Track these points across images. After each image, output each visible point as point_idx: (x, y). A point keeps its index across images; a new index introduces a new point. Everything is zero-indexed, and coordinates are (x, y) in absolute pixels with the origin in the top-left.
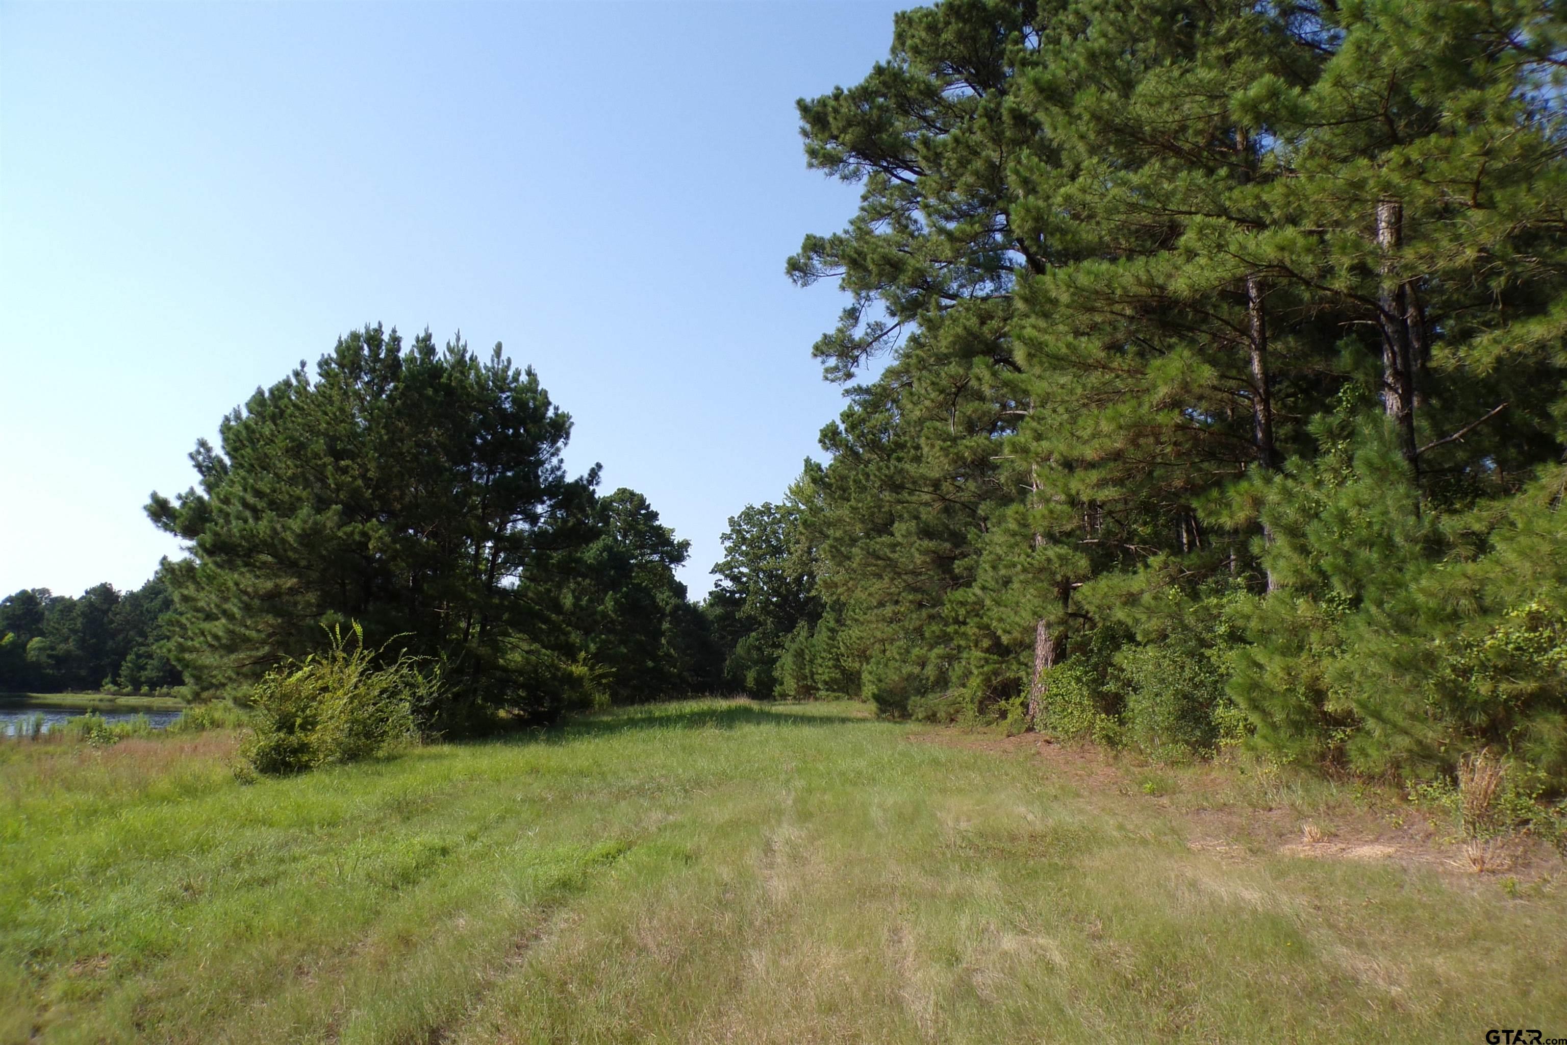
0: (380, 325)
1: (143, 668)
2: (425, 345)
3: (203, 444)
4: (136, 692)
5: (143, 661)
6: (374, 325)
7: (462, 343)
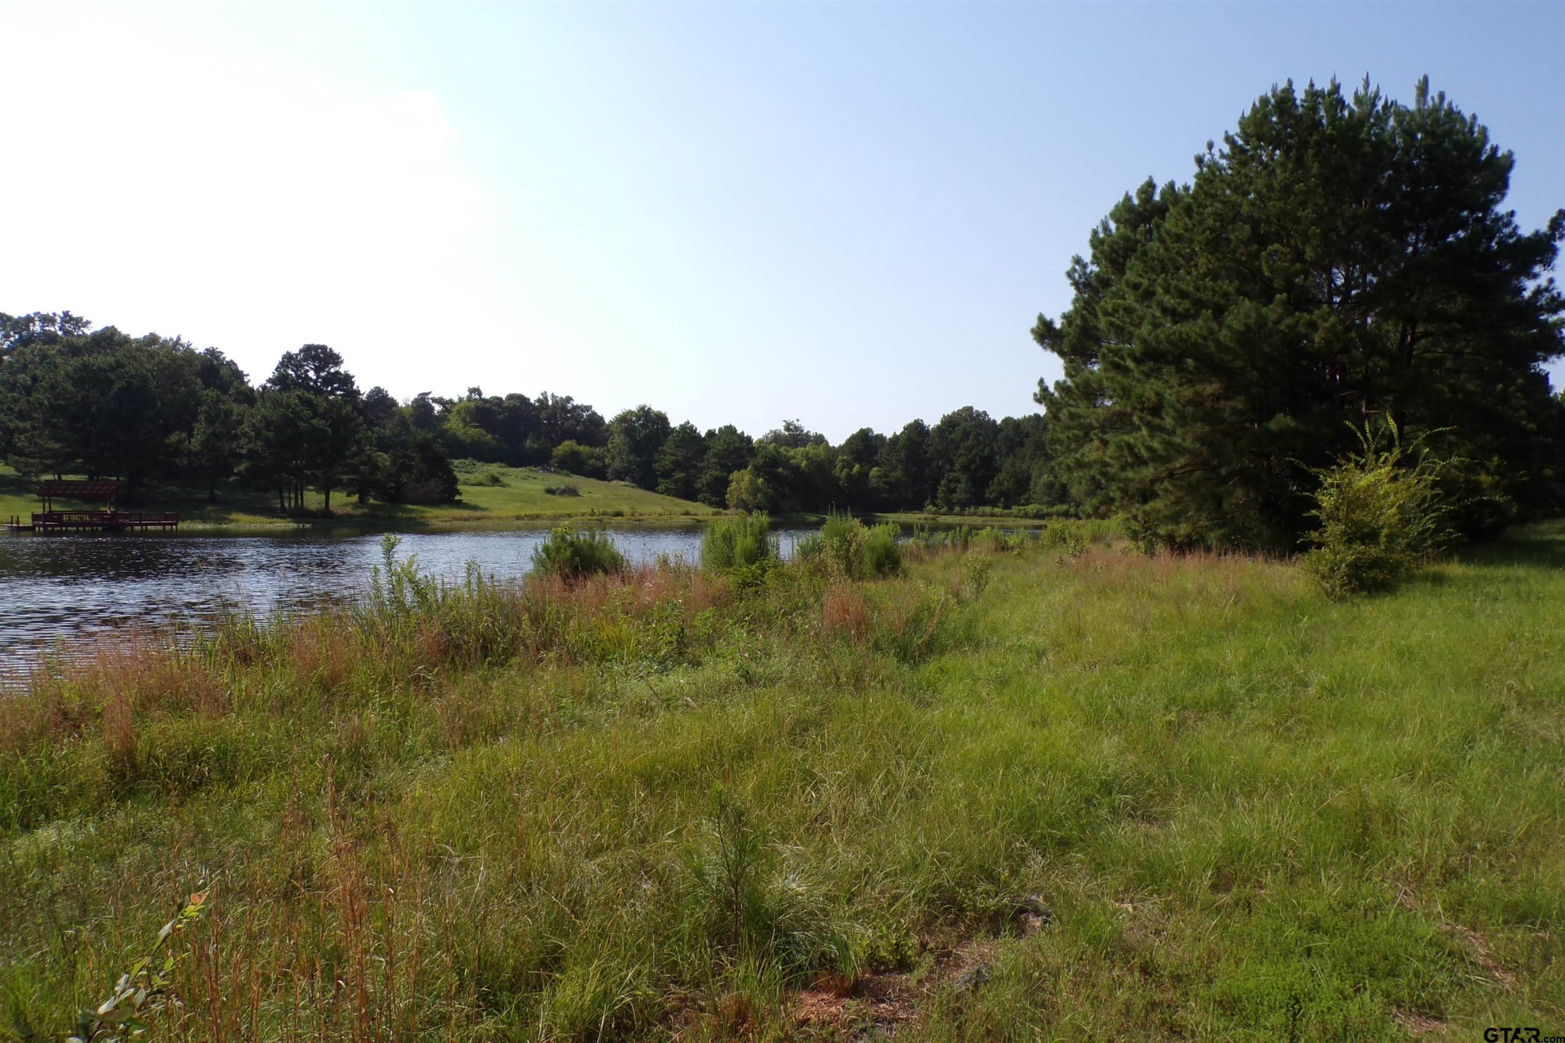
0: (1290, 82)
1: (953, 491)
2: (1334, 98)
3: (1078, 261)
4: (950, 512)
5: (953, 485)
6: (1282, 85)
7: (1372, 89)
